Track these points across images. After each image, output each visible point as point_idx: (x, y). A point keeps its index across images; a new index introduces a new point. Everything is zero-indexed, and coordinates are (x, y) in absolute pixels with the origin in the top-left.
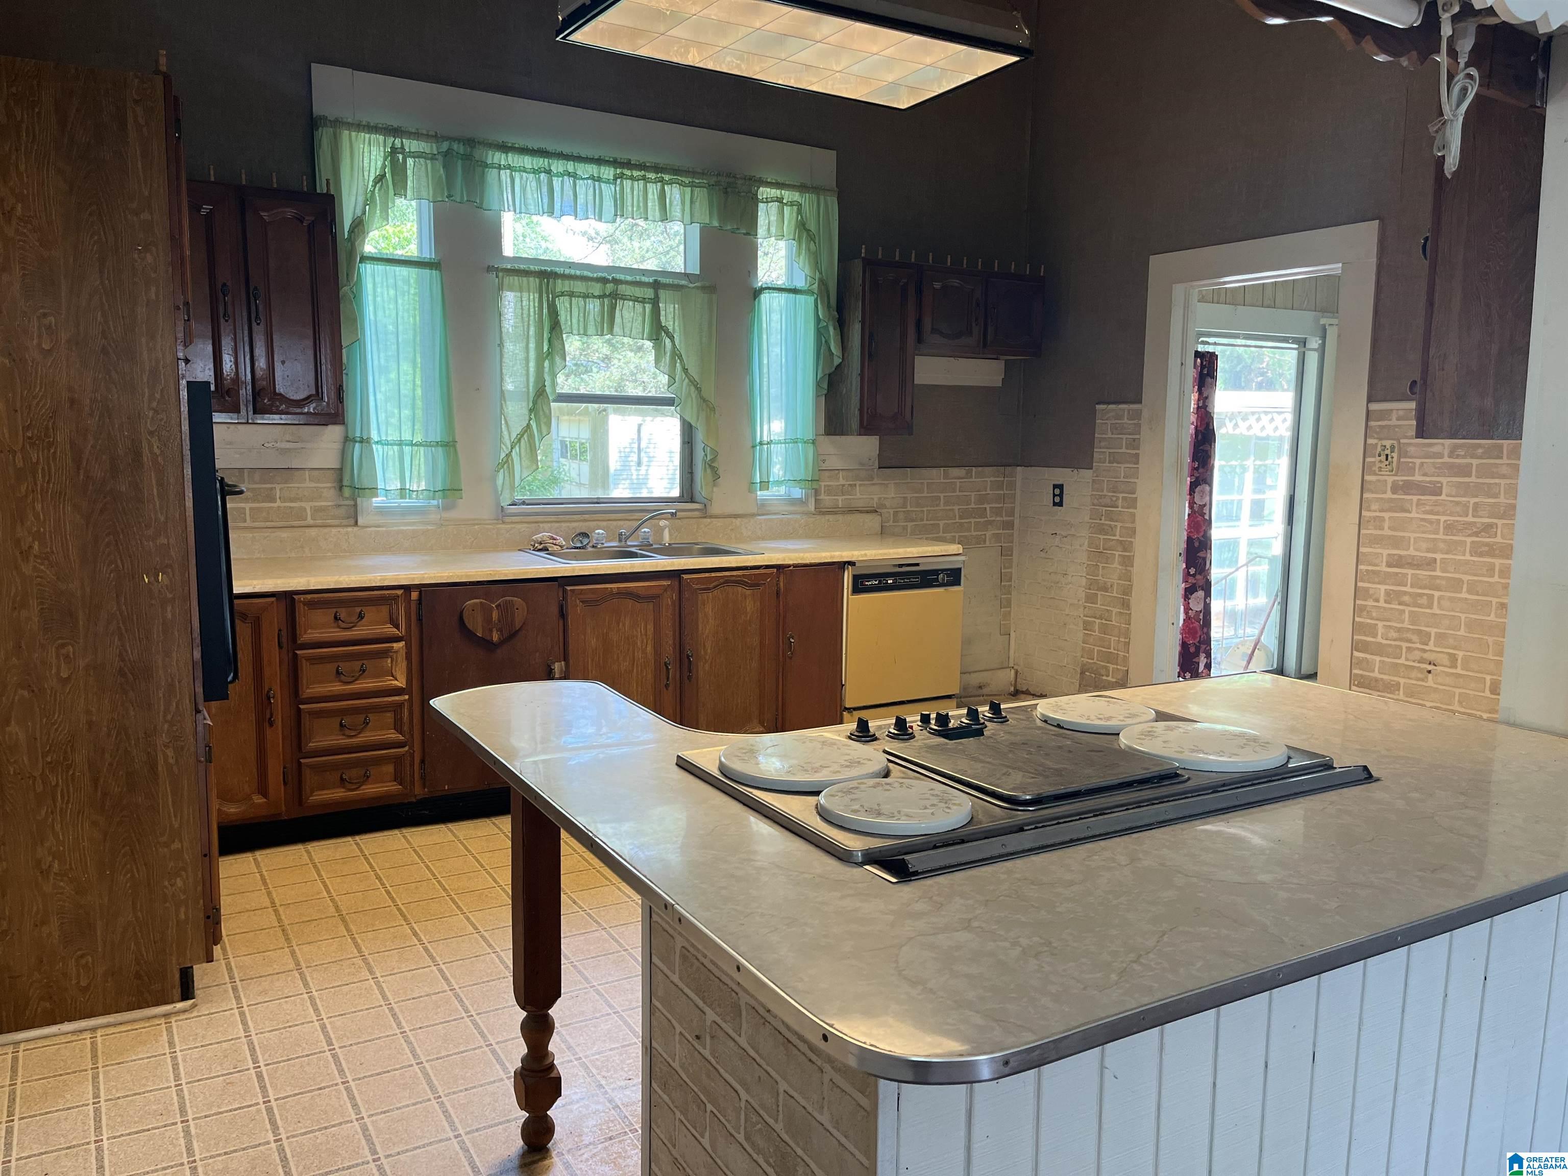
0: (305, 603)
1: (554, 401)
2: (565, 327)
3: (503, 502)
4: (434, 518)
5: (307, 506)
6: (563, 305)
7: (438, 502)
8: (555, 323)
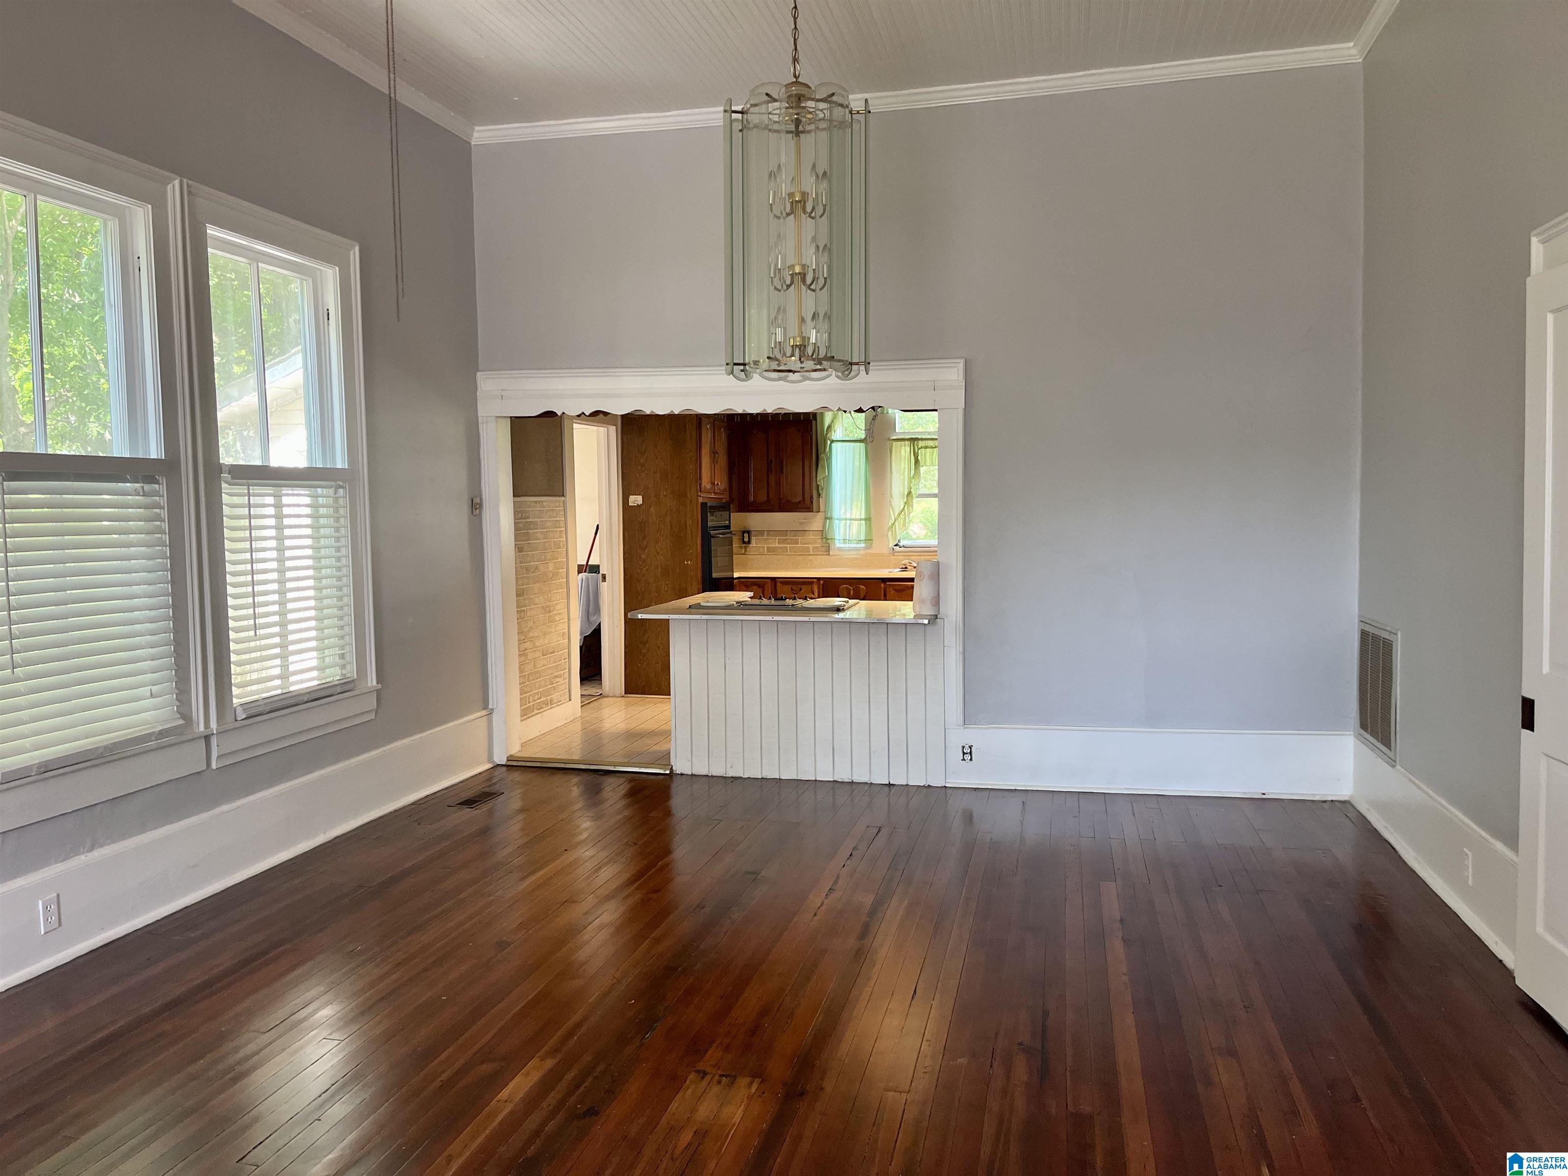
0: (781, 582)
1: (916, 497)
2: (922, 463)
3: (891, 544)
4: (862, 552)
5: (811, 546)
6: (921, 452)
7: (863, 545)
8: (917, 461)
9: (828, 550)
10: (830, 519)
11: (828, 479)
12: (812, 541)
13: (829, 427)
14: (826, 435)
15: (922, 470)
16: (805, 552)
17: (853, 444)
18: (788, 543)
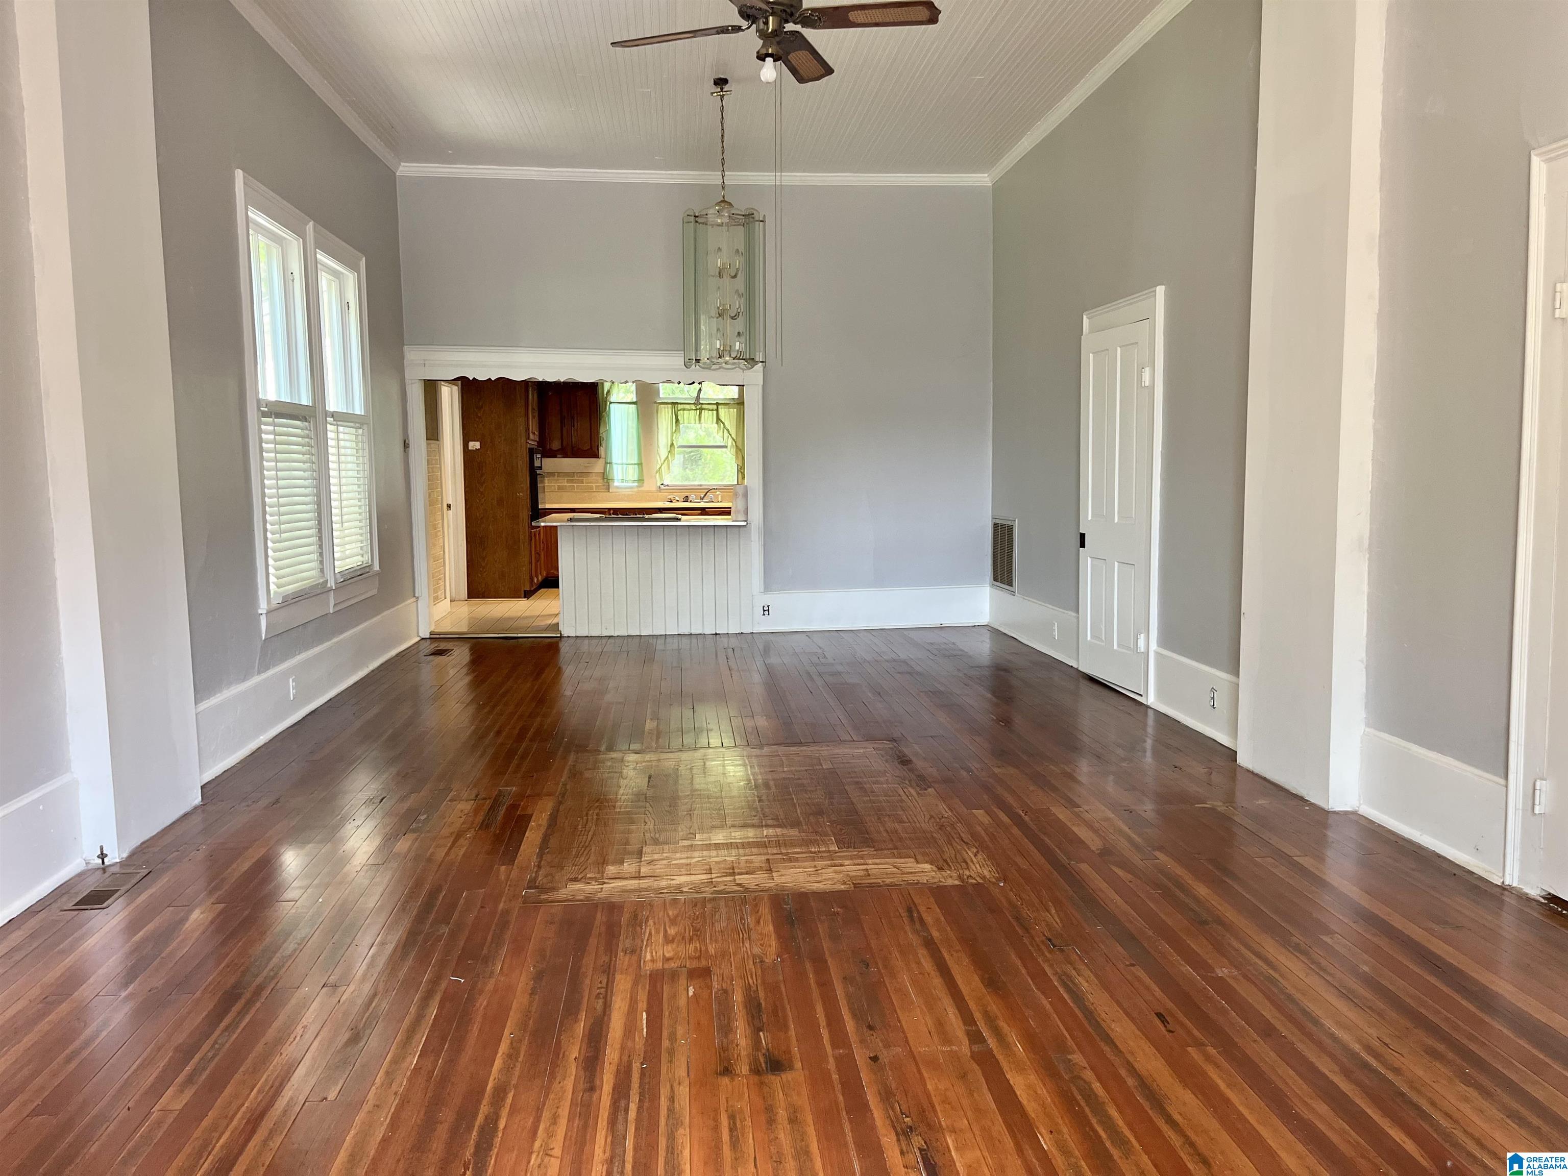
1: (678, 448)
2: (681, 422)
3: (659, 484)
4: (636, 490)
5: (594, 485)
6: (680, 413)
7: (636, 484)
8: (677, 420)
9: (608, 489)
10: (610, 463)
11: (608, 432)
12: (595, 481)
13: (609, 392)
14: (606, 397)
15: (681, 426)
16: (589, 490)
17: (627, 405)
18: (575, 483)
